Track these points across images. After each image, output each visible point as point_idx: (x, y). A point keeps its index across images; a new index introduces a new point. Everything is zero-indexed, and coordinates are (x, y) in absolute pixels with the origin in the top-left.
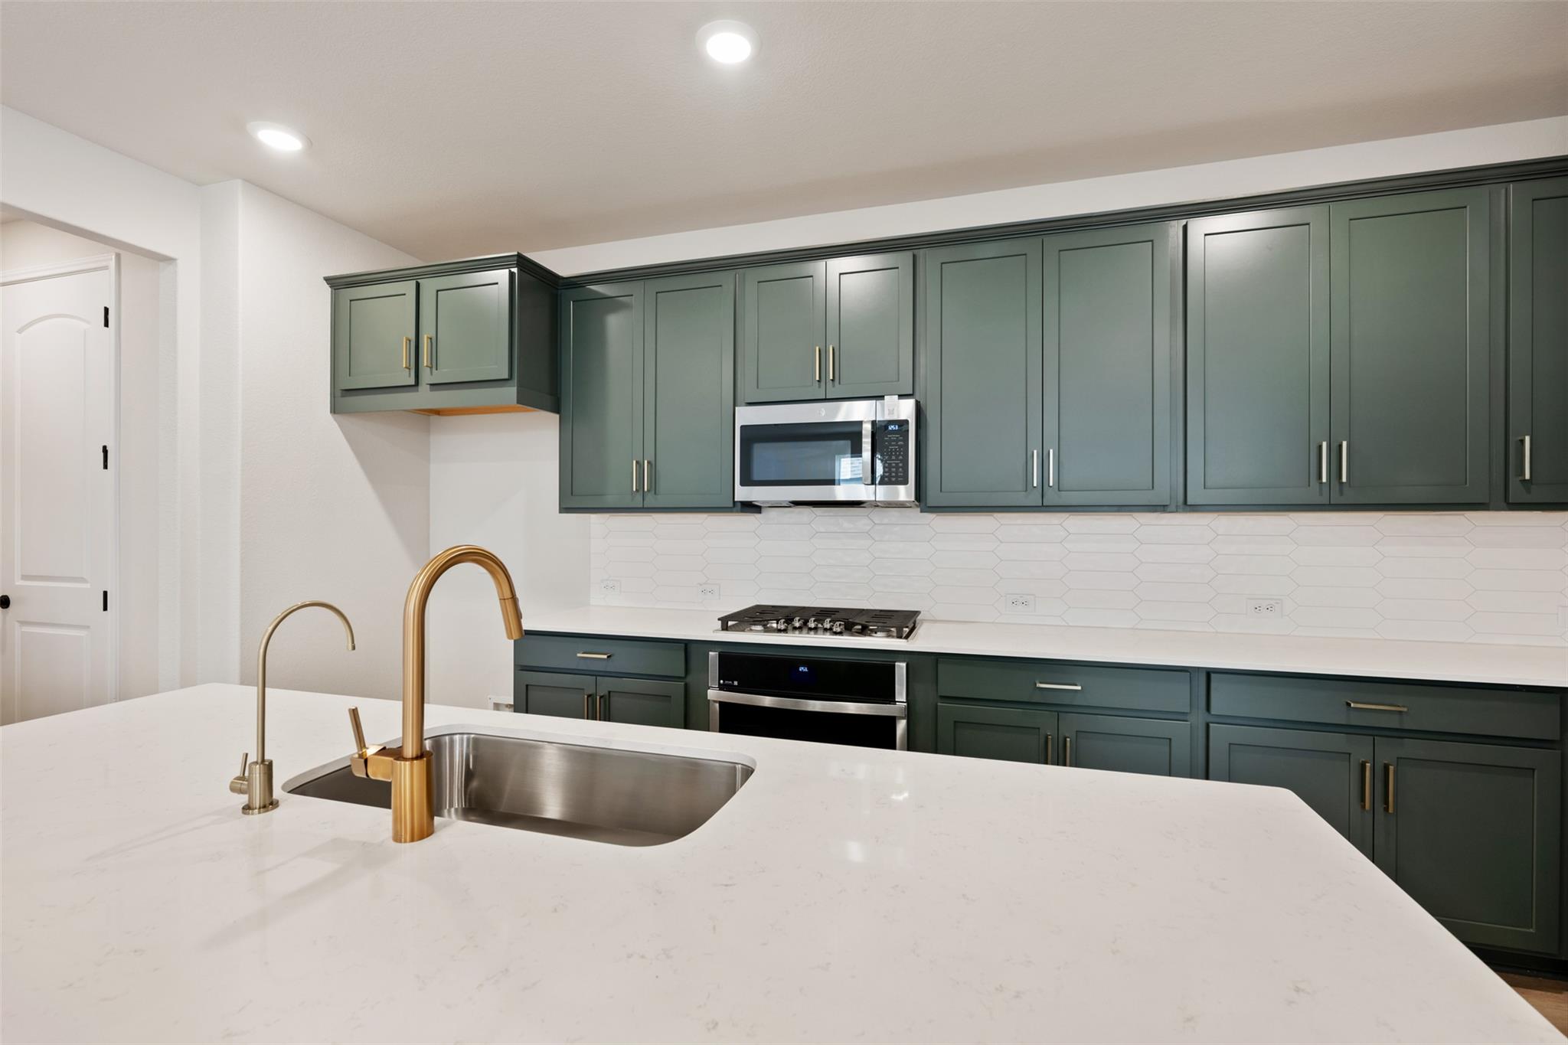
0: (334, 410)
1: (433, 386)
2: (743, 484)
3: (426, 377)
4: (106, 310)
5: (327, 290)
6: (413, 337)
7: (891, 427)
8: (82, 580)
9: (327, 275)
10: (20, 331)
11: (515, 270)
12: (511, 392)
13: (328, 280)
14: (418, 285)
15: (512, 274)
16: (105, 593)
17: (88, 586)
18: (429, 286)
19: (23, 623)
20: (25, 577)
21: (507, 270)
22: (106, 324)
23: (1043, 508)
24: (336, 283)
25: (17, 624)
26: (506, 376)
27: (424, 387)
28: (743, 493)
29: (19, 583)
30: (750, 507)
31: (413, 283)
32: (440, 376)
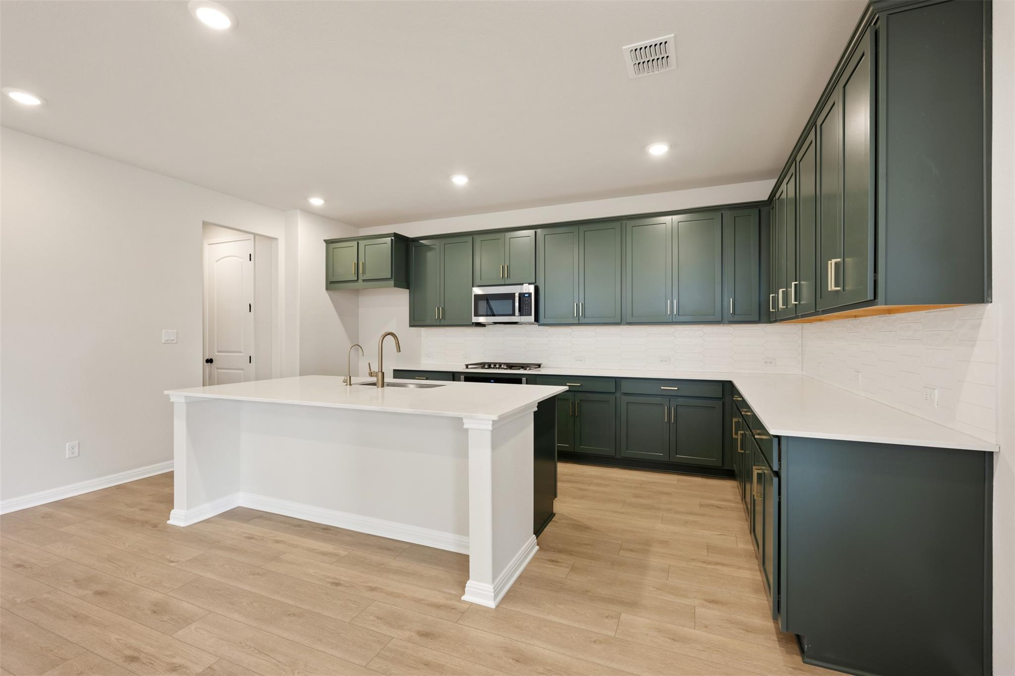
0: (327, 289)
1: (364, 281)
2: (475, 316)
3: (361, 277)
4: (250, 255)
5: (324, 244)
6: (356, 262)
7: (526, 295)
8: (241, 352)
9: (326, 239)
10: (217, 262)
11: (393, 238)
12: (392, 282)
13: (325, 241)
14: (358, 243)
15: (392, 239)
16: (250, 357)
17: (243, 354)
18: (362, 243)
19: (218, 368)
20: (218, 352)
21: (390, 238)
22: (250, 260)
23: (579, 324)
24: (328, 242)
25: (216, 369)
26: (390, 277)
27: (360, 281)
28: (475, 319)
29: (217, 354)
30: (479, 325)
31: (356, 242)
32: (366, 277)
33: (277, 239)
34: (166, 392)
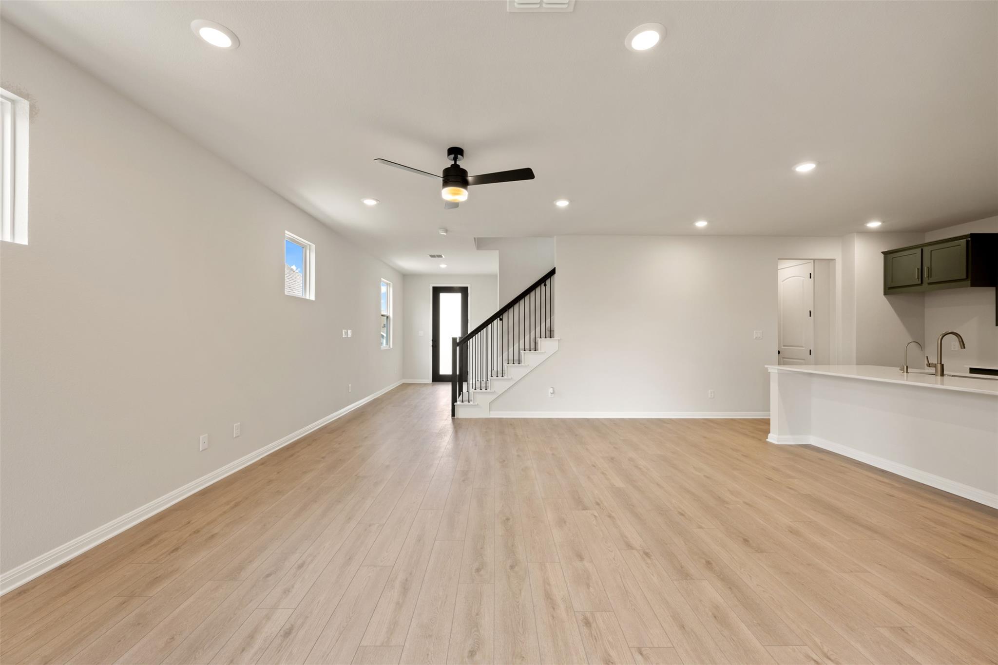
0: (885, 294)
1: (930, 284)
3: (926, 281)
4: (810, 274)
5: (882, 256)
6: (920, 267)
8: (802, 347)
9: (883, 251)
10: (783, 281)
11: (969, 239)
12: (969, 282)
13: (882, 252)
14: (922, 250)
15: (967, 241)
16: (810, 350)
17: (804, 348)
19: (783, 358)
20: (784, 346)
21: (965, 240)
22: (810, 278)
24: (885, 254)
25: (782, 359)
26: (964, 277)
27: (925, 284)
29: (783, 347)
31: (920, 249)
32: (931, 280)
33: (835, 259)
34: (766, 366)
